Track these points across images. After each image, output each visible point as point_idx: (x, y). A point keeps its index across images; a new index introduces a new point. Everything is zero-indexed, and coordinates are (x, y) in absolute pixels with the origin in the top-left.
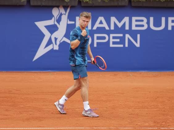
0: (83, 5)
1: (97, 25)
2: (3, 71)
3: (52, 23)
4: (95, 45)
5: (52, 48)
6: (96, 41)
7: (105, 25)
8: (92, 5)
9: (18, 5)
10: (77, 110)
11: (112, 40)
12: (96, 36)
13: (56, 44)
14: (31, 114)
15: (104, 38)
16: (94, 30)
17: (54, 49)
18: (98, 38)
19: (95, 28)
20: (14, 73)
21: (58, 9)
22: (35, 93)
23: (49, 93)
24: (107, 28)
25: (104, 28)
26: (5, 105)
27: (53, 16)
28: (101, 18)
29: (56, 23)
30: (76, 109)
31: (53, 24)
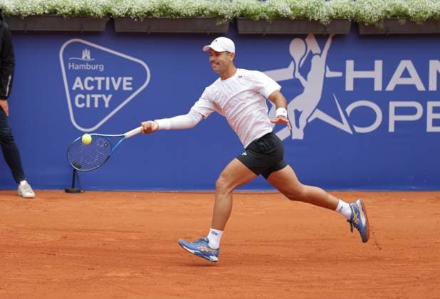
0: (362, 32)
1: (396, 80)
2: (173, 190)
3: (290, 77)
4: (391, 129)
5: (289, 134)
6: (393, 118)
7: (415, 80)
8: (384, 33)
9: (208, 32)
10: (347, 282)
11: (431, 116)
12: (393, 105)
13: (298, 126)
14: (236, 293)
15: (413, 111)
16: (389, 92)
17: (294, 138)
18: (399, 111)
19: (390, 87)
20: (198, 196)
21: (303, 43)
22: (247, 243)
23: (280, 243)
24: (421, 87)
25: (413, 87)
26: (177, 272)
27: (292, 59)
28: (406, 64)
29: (298, 76)
30: (346, 279)
31: (292, 77)
